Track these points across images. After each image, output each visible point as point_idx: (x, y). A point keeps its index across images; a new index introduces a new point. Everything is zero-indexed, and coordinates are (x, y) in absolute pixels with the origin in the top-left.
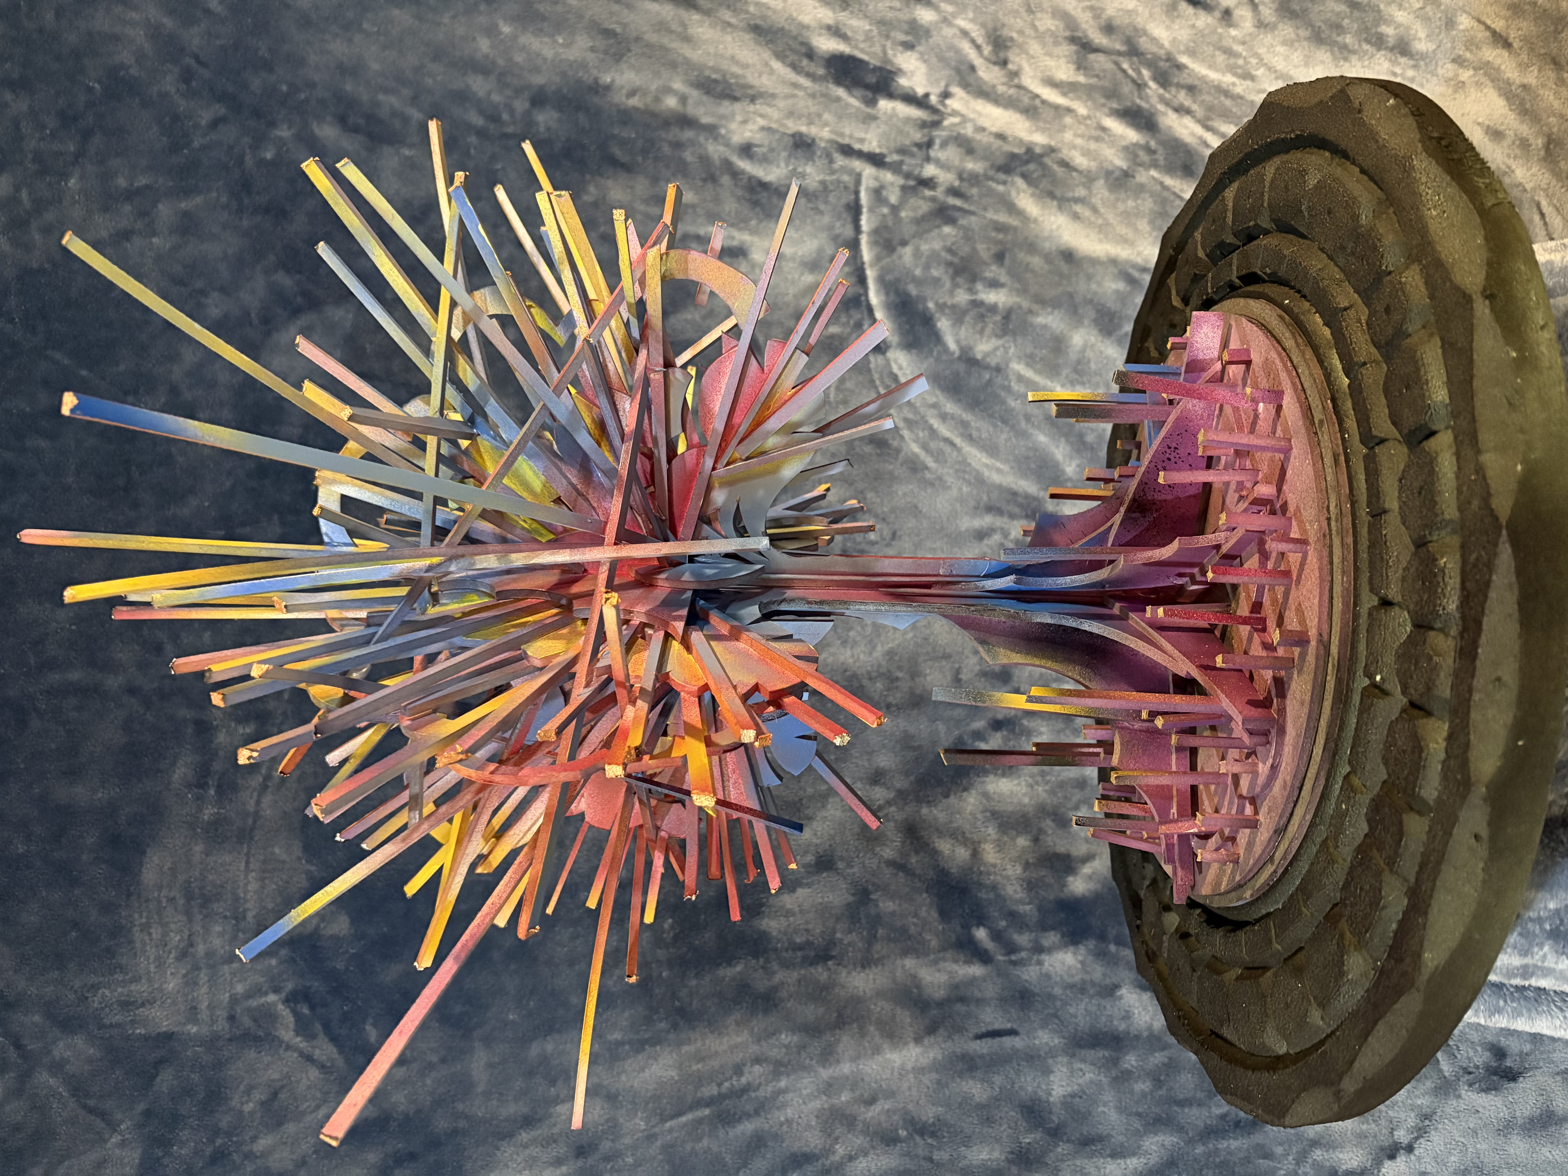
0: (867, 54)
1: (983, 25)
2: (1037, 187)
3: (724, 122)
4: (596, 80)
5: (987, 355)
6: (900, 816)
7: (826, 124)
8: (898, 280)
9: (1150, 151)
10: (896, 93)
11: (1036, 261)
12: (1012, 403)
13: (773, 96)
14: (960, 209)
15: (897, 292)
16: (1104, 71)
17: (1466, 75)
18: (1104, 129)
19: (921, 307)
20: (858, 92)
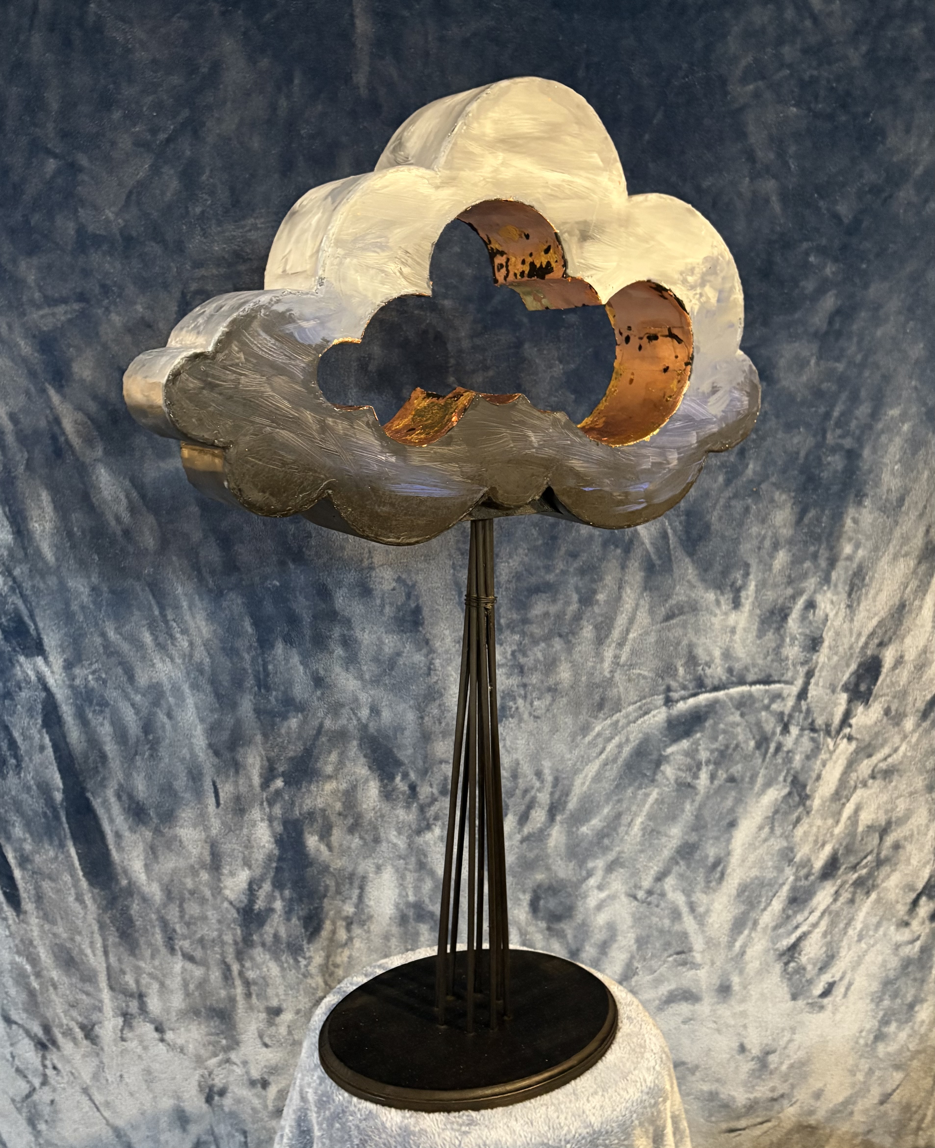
0: (882, 684)
1: (901, 763)
2: (782, 802)
3: (832, 588)
4: (866, 495)
5: (663, 773)
6: (351, 727)
7: (829, 659)
8: (716, 713)
9: (807, 877)
10: (852, 704)
11: (729, 803)
12: (629, 791)
13: (852, 620)
14: (766, 752)
15: (707, 713)
16: (866, 844)
17: (860, 1077)
18: (823, 845)
19: (697, 728)
20: (853, 679)
